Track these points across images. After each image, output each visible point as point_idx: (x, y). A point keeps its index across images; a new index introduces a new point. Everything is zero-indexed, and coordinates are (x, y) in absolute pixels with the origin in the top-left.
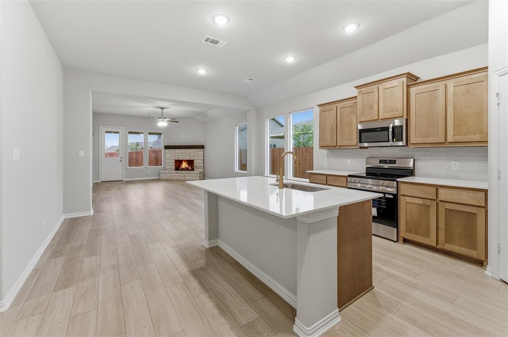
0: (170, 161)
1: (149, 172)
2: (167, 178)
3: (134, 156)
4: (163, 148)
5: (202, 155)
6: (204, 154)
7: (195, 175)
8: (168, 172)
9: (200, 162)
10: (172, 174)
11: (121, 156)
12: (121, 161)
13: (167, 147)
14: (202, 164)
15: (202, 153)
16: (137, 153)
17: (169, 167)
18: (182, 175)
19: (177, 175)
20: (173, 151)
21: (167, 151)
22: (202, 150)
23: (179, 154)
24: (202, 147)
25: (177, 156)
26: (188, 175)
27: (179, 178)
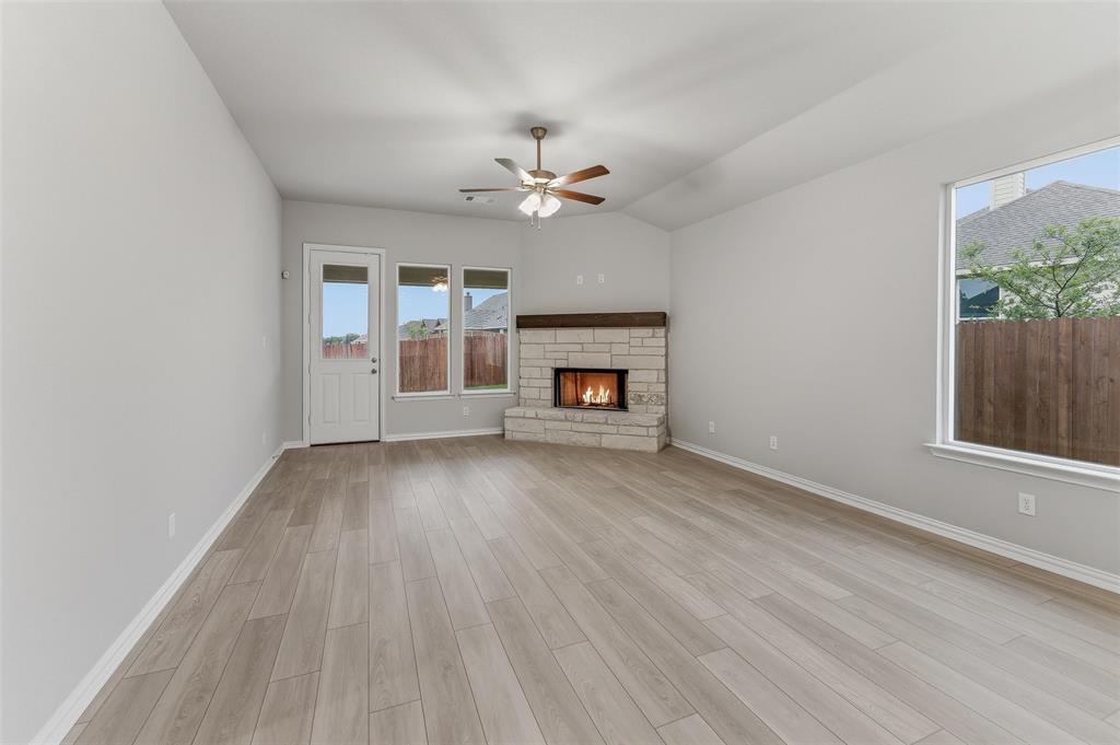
0: (536, 373)
1: (466, 411)
2: (531, 437)
3: (417, 352)
4: (511, 325)
5: (663, 351)
6: (667, 346)
7: (643, 431)
8: (531, 413)
9: (653, 376)
10: (549, 425)
11: (373, 353)
12: (374, 372)
13: (524, 322)
14: (662, 388)
15: (662, 342)
16: (425, 343)
17: (534, 393)
18: (587, 428)
19: (568, 425)
20: (545, 335)
21: (528, 335)
22: (661, 332)
23: (571, 348)
24: (659, 320)
25: (564, 355)
26: (613, 429)
27: (576, 439)
